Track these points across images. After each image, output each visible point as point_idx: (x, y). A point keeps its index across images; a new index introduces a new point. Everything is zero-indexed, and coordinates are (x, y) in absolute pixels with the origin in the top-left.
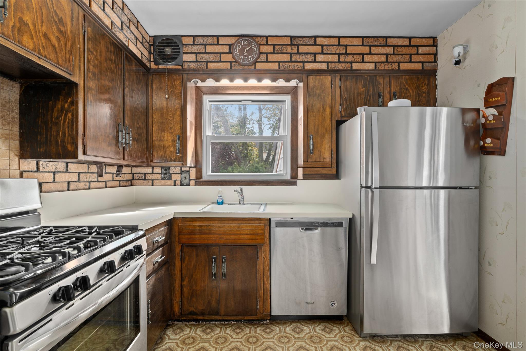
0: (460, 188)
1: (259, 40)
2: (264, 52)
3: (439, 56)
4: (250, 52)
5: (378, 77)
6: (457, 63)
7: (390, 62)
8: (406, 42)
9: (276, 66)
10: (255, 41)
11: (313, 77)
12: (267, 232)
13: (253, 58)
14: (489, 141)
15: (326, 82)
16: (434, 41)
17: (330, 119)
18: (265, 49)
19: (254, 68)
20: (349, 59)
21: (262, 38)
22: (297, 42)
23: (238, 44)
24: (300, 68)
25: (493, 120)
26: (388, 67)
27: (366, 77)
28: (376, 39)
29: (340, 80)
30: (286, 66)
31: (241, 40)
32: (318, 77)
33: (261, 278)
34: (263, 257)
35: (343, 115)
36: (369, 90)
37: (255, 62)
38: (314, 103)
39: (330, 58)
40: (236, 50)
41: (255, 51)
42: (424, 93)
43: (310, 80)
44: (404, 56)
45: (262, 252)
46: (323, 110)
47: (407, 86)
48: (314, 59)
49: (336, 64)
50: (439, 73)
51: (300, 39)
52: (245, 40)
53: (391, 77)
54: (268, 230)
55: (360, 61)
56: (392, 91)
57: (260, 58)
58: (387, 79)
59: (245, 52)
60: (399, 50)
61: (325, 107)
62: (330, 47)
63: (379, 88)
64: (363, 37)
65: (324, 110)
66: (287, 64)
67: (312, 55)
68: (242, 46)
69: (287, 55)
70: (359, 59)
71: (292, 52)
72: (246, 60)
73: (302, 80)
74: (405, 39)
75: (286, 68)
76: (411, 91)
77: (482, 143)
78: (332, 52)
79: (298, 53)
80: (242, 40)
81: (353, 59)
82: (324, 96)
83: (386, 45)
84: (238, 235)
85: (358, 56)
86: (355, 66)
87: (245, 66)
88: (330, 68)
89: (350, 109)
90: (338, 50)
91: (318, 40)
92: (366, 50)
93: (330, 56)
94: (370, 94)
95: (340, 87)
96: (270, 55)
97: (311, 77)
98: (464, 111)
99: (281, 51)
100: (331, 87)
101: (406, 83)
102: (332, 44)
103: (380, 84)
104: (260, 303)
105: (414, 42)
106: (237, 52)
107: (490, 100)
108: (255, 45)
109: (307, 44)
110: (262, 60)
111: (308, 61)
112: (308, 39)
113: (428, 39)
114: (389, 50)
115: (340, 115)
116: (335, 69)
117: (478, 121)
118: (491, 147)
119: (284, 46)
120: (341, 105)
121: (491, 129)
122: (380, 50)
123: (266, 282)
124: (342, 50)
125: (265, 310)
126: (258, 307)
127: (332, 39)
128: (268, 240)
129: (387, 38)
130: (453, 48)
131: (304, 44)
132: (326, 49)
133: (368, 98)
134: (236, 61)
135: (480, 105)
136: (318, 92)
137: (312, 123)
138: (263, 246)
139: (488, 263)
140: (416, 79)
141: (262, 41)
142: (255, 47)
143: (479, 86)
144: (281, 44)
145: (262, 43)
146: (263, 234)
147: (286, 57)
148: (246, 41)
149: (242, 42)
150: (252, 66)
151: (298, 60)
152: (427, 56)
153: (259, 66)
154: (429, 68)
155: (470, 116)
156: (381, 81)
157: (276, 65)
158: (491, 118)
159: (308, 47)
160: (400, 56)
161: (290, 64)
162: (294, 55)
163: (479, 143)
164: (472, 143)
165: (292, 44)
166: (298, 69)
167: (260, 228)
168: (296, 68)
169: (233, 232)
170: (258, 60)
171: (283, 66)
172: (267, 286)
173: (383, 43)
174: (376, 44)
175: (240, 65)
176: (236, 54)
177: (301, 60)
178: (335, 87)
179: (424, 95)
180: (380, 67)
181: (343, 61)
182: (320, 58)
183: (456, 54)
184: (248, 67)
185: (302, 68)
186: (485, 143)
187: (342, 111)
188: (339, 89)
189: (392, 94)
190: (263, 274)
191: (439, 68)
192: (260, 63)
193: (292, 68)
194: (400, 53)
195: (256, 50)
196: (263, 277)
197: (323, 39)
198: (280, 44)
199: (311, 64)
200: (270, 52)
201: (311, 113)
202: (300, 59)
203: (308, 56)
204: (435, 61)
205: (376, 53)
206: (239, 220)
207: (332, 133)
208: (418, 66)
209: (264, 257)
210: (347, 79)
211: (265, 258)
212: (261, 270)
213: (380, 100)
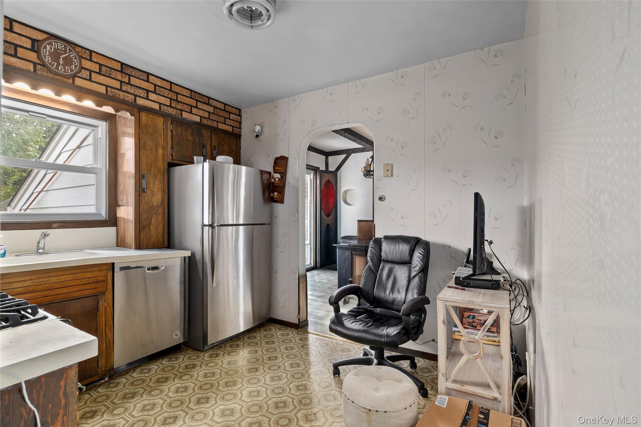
0: (261, 224)
1: (80, 51)
2: (86, 68)
3: (242, 125)
4: (68, 61)
5: (202, 129)
6: (257, 136)
7: (212, 120)
8: (222, 107)
9: (102, 90)
10: (75, 50)
11: (145, 114)
12: (110, 278)
13: (72, 70)
14: (276, 194)
15: (159, 123)
16: (239, 112)
17: (162, 160)
18: (87, 64)
19: (71, 83)
20: (179, 106)
21: (84, 50)
22: (129, 71)
23: (49, 44)
24: (131, 101)
25: (278, 181)
26: (209, 123)
27: (193, 127)
28: (201, 96)
29: (172, 124)
30: (115, 93)
31: (55, 42)
32: (151, 116)
33: (102, 331)
34: (105, 307)
35: (174, 158)
36: (196, 139)
37: (74, 76)
38: (147, 141)
39: (163, 100)
40: (46, 51)
41: (75, 63)
42: (234, 151)
43: (142, 116)
44: (221, 117)
45: (104, 302)
46: (155, 150)
47: (223, 143)
48: (146, 96)
49: (168, 108)
50: (242, 138)
51: (132, 70)
52: (60, 43)
53: (212, 132)
54: (110, 275)
55: (188, 111)
56: (213, 144)
57: (81, 73)
58: (209, 133)
59: (61, 59)
60: (218, 111)
61: (158, 147)
62: (163, 89)
63: (203, 139)
64: (191, 91)
65: (157, 150)
66: (117, 91)
67: (145, 91)
68: (54, 48)
69: (117, 81)
70: (188, 110)
71: (123, 80)
72: (61, 70)
73: (133, 113)
74: (222, 104)
75: (115, 95)
76: (225, 148)
77: (272, 195)
78: (164, 95)
79: (129, 83)
80: (57, 42)
81: (183, 108)
82: (156, 136)
83: (208, 104)
84: (72, 287)
85: (187, 106)
86: (185, 115)
87: (58, 75)
88: (162, 110)
89: (180, 154)
90: (170, 94)
91: (151, 78)
92: (193, 103)
93: (162, 98)
94: (196, 143)
95: (172, 131)
96: (95, 74)
97: (144, 113)
98: (262, 172)
99: (109, 74)
100: (164, 129)
101: (223, 140)
102: (164, 87)
103: (204, 136)
104: (101, 359)
105: (228, 108)
106: (47, 54)
107: (276, 168)
108: (75, 56)
109: (139, 77)
110: (84, 77)
111: (140, 95)
112: (140, 73)
113: (236, 109)
114: (211, 109)
115: (171, 157)
116: (167, 112)
117: (270, 180)
118: (277, 198)
119: (113, 71)
120: (172, 148)
121: (277, 186)
122: (204, 106)
123: (109, 334)
124: (173, 96)
125: (107, 365)
126: (99, 364)
127: (164, 82)
128: (111, 287)
129: (209, 98)
130: (255, 125)
131: (136, 76)
132: (159, 90)
133: (195, 146)
134: (43, 65)
135: (271, 169)
136: (151, 130)
137: (144, 161)
138: (104, 294)
139: (274, 272)
140: (229, 139)
141: (84, 54)
142: (76, 58)
143: (269, 156)
144: (109, 66)
145: (83, 56)
146: (105, 281)
147: (117, 84)
148: (62, 46)
149: (55, 44)
150: (69, 79)
151: (129, 90)
152: (235, 122)
153: (79, 82)
154: (237, 133)
155: (266, 176)
156: (205, 134)
157: (103, 88)
158: (277, 179)
159: (140, 81)
160: (218, 116)
161: (120, 92)
162: (125, 84)
163: (271, 195)
164: (267, 194)
165: (123, 71)
166: (130, 100)
167: (102, 275)
168: (127, 99)
169: (64, 285)
170: (78, 75)
171: (112, 93)
172: (110, 337)
173: (206, 101)
174: (201, 100)
175: (50, 72)
176: (45, 56)
177: (133, 93)
178: (167, 129)
179: (234, 152)
180: (204, 121)
181: (175, 107)
182: (153, 96)
183: (257, 131)
184: (62, 78)
185: (134, 101)
186: (274, 195)
187: (174, 154)
188: (171, 133)
189: (213, 147)
190: (105, 326)
191: (242, 134)
192: (81, 79)
193: (122, 98)
194: (218, 114)
195: (77, 62)
196: (105, 328)
197: (155, 78)
198: (107, 65)
199: (144, 100)
200: (94, 70)
201: (144, 151)
202: (132, 91)
203: (141, 91)
204: (240, 128)
205: (201, 108)
206: (72, 270)
207: (164, 173)
208: (229, 129)
209: (106, 305)
210: (178, 125)
211: (108, 307)
212: (102, 321)
213: (204, 150)
